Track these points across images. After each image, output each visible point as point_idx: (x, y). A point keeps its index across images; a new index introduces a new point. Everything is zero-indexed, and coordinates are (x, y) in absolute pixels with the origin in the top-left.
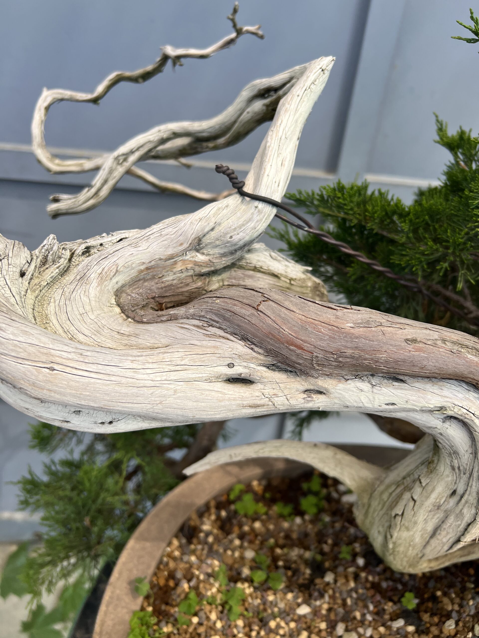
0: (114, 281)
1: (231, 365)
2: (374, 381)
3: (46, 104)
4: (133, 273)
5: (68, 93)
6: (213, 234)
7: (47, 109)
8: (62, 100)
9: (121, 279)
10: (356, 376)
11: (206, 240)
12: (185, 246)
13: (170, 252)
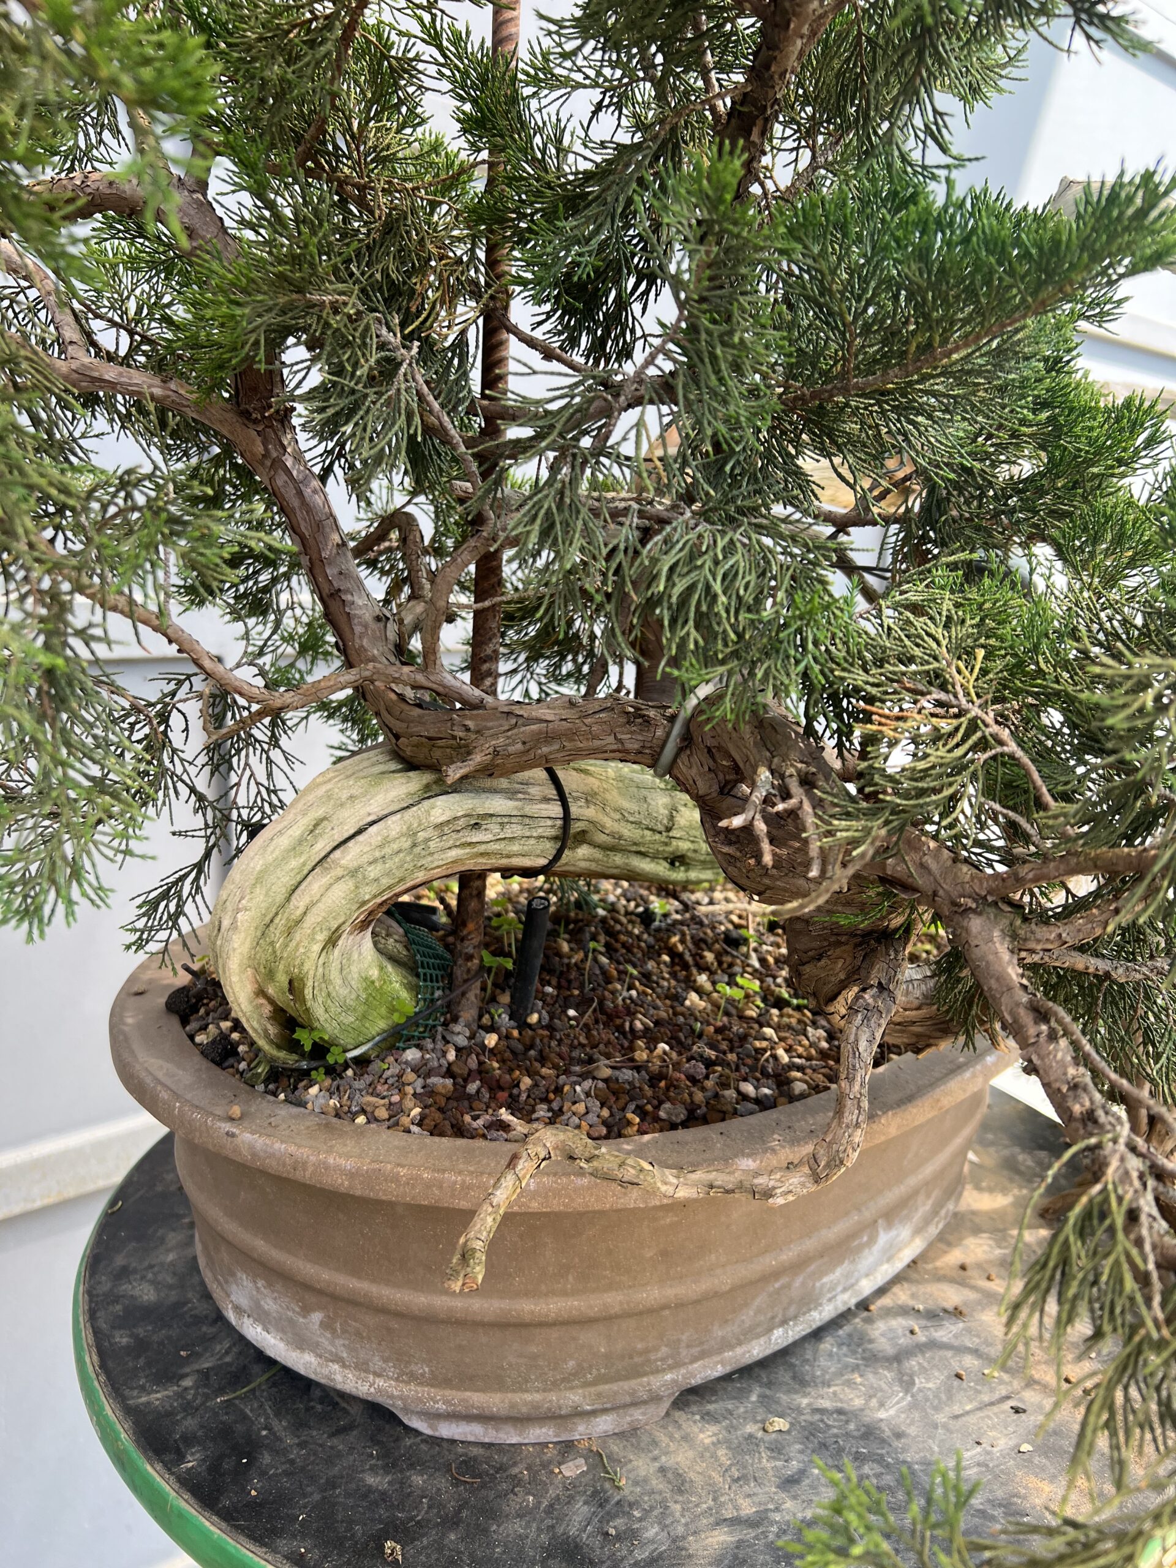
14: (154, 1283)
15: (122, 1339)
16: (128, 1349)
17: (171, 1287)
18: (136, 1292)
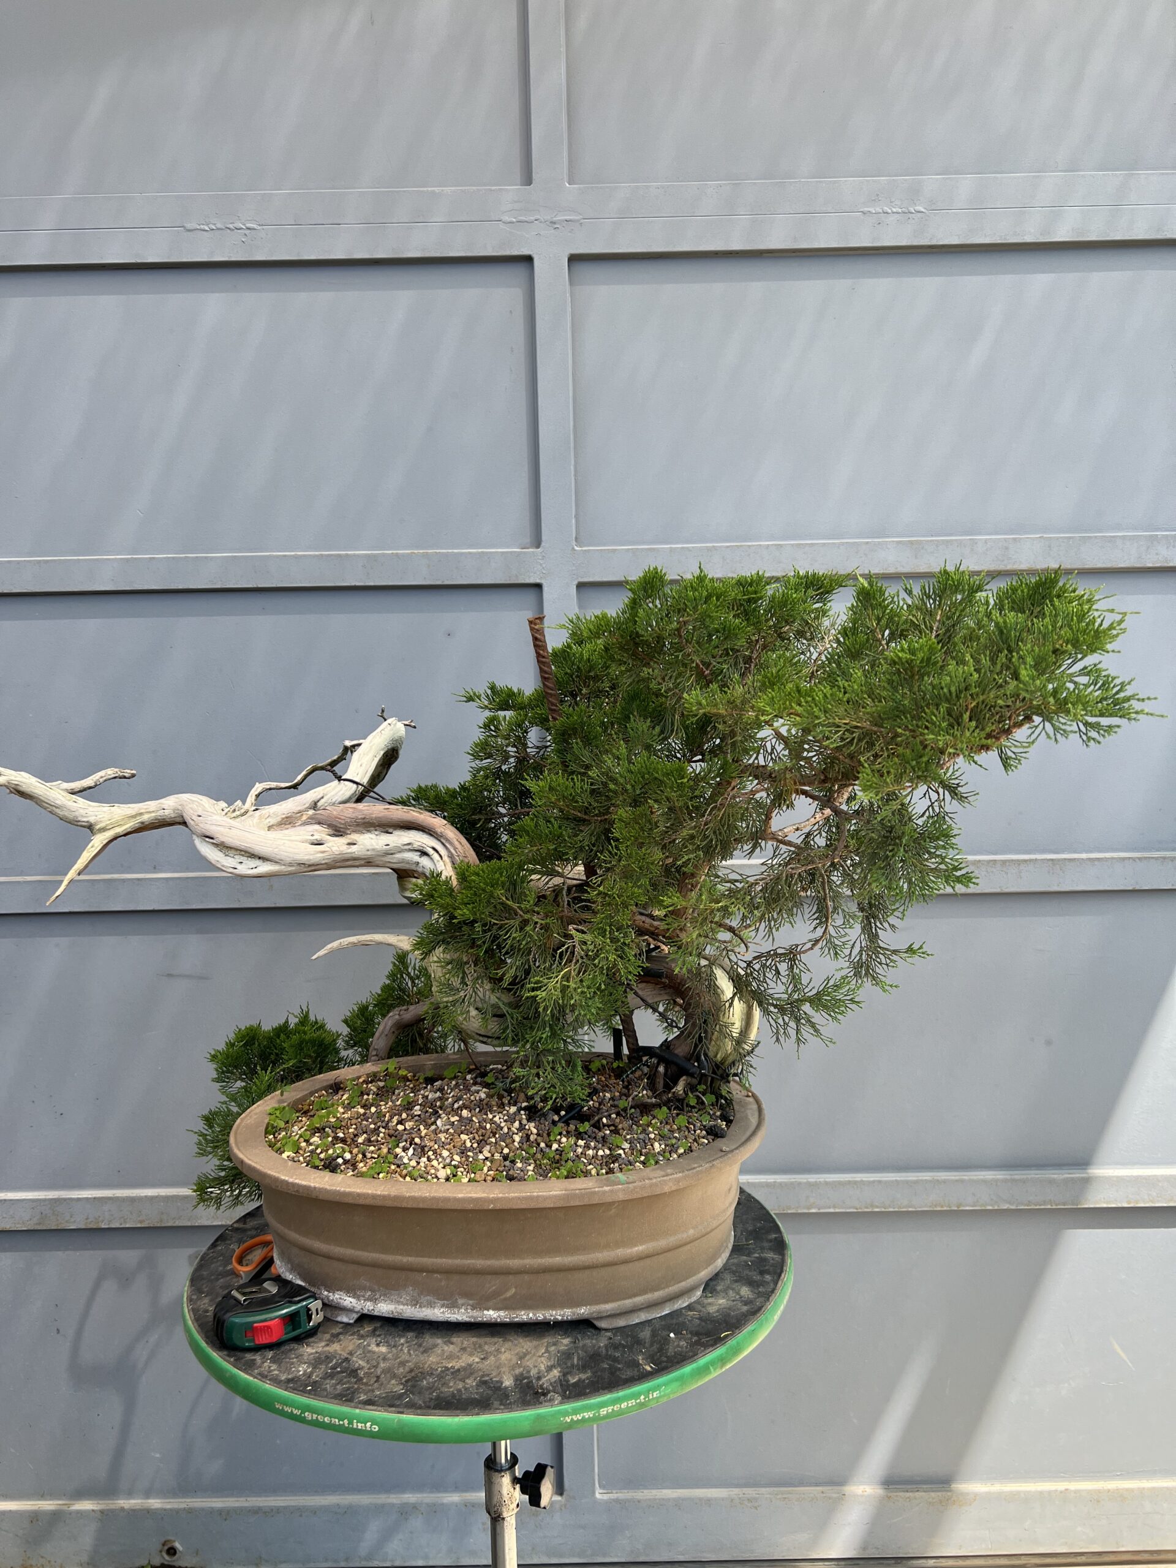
0: (268, 820)
1: (312, 835)
2: (376, 833)
3: (257, 793)
4: (279, 819)
5: (273, 785)
6: (322, 801)
7: (257, 796)
8: (270, 789)
9: (273, 821)
10: (369, 831)
11: (319, 804)
12: (307, 805)
13: (299, 808)
14: (738, 1293)
15: (768, 1278)
16: (768, 1273)
17: (733, 1289)
18: (748, 1293)
